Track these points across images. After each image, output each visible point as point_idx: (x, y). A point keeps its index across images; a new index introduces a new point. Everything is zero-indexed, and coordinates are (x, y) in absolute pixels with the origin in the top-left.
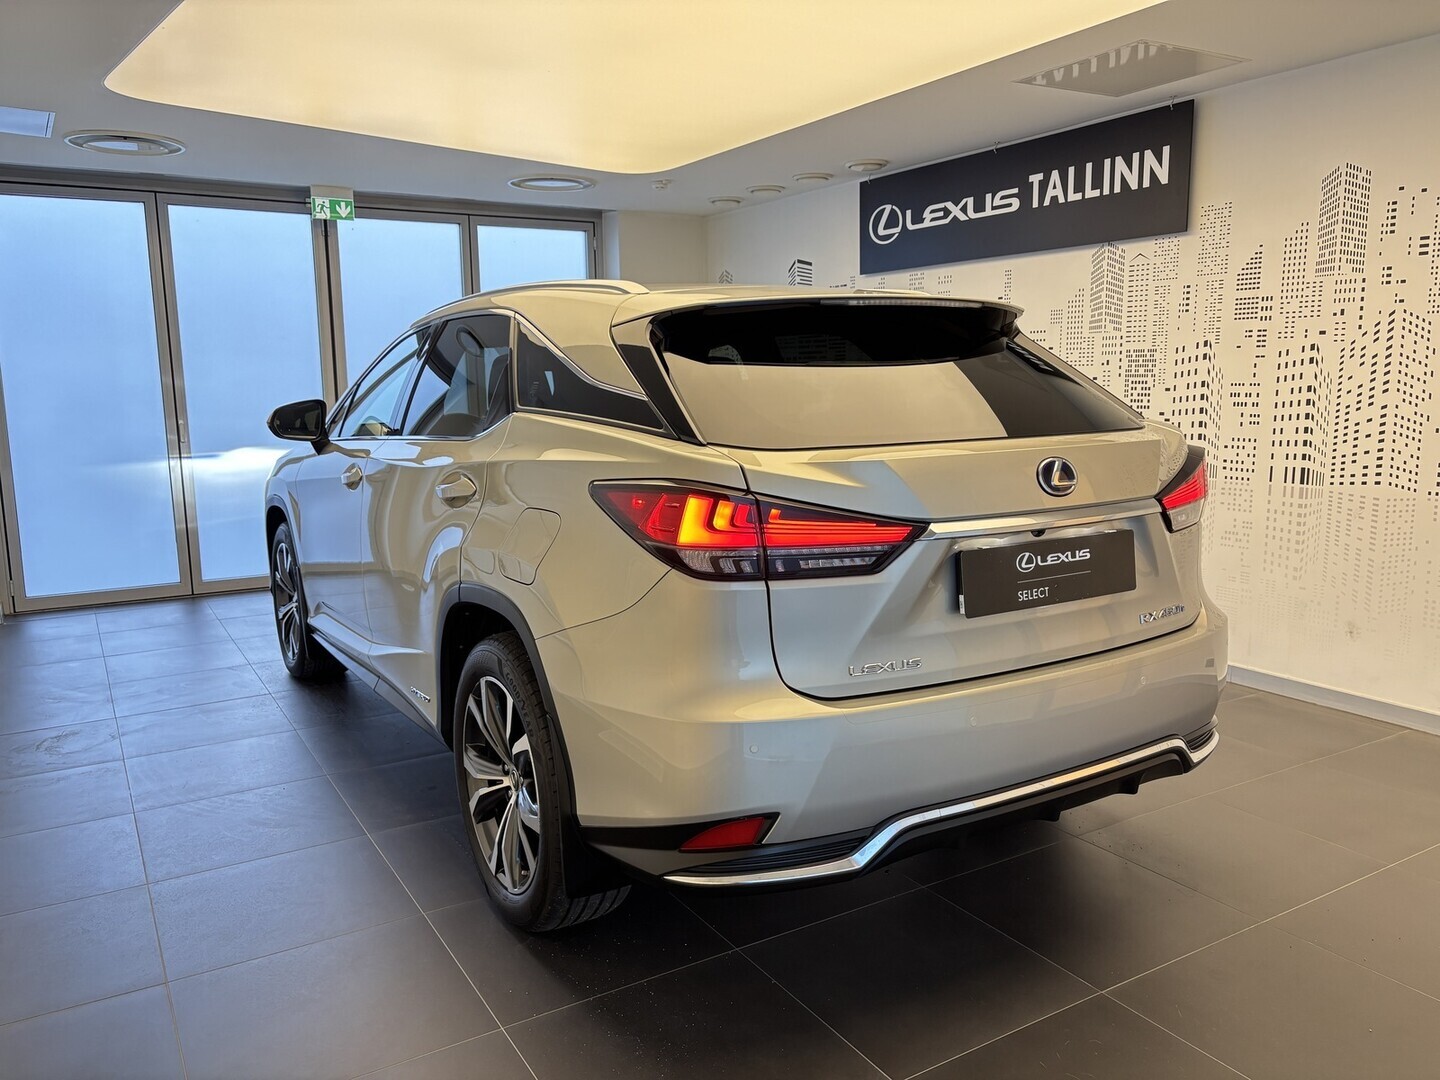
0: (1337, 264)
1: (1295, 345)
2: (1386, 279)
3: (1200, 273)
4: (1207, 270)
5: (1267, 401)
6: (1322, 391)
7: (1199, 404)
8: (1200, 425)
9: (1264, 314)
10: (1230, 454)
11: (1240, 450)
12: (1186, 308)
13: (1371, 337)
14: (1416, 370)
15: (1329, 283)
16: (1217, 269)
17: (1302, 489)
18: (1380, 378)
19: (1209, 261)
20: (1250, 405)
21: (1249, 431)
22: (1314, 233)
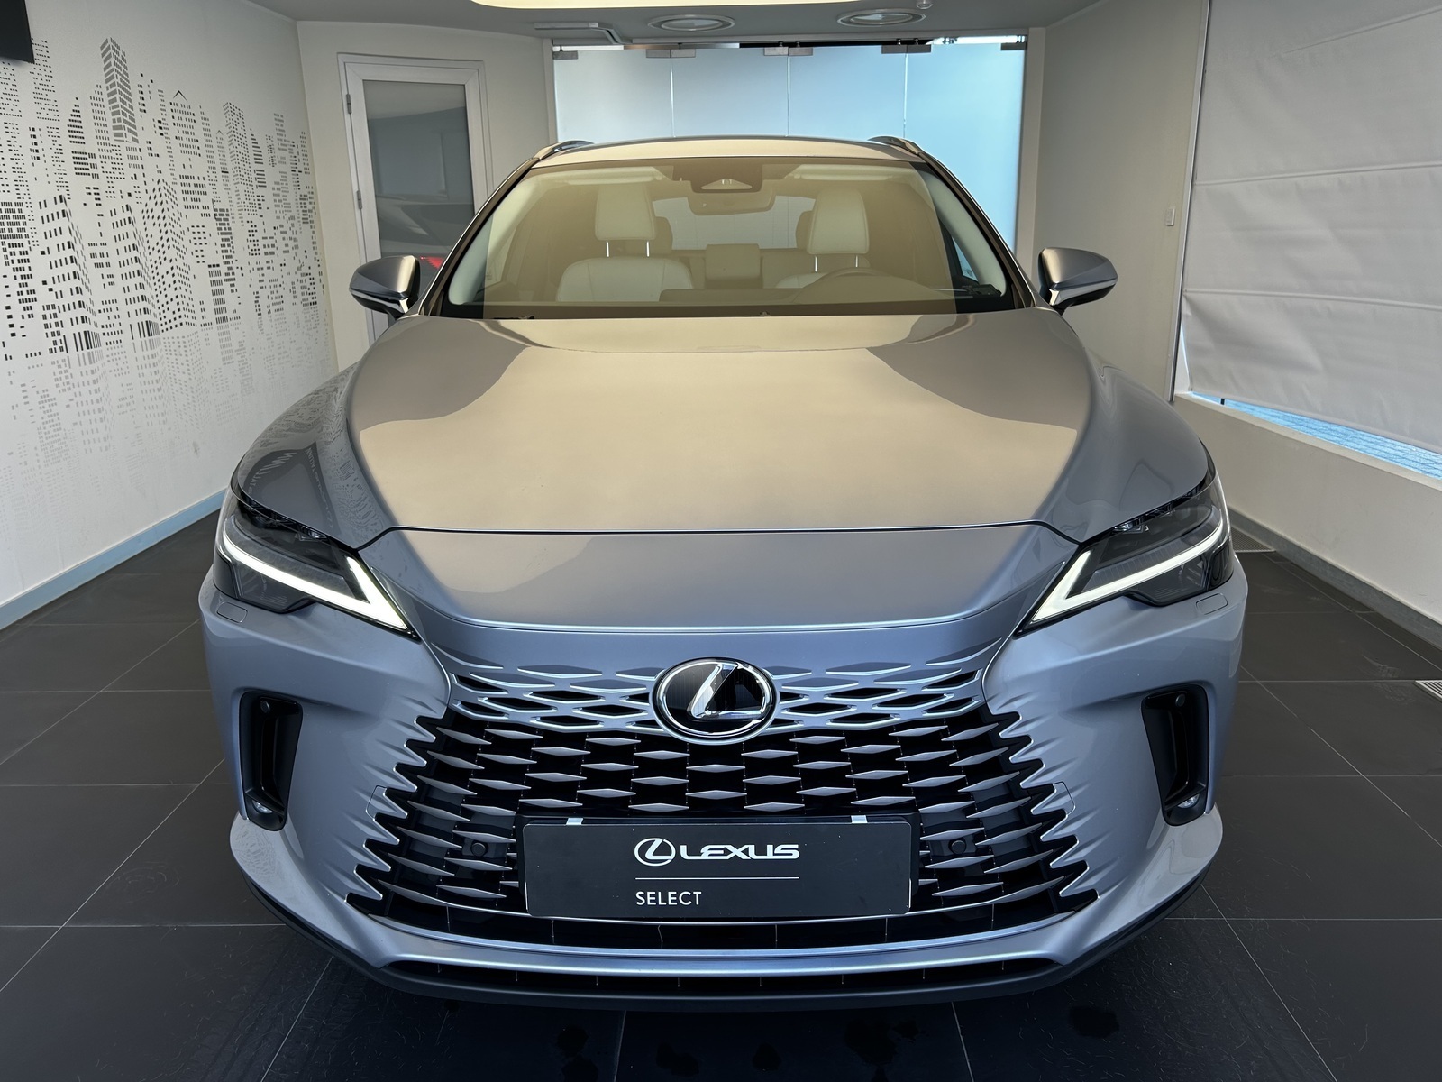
0: (123, 131)
1: (118, 204)
2: (150, 152)
3: (38, 115)
4: (44, 115)
5: (114, 260)
6: (140, 249)
7: (72, 268)
8: (78, 293)
9: (92, 171)
10: (102, 319)
11: (110, 314)
12: (36, 155)
13: (153, 201)
14: (177, 229)
15: (123, 146)
16: (51, 115)
17: (150, 341)
18: (165, 239)
19: (44, 102)
20: (105, 265)
21: (110, 293)
22: (105, 96)
